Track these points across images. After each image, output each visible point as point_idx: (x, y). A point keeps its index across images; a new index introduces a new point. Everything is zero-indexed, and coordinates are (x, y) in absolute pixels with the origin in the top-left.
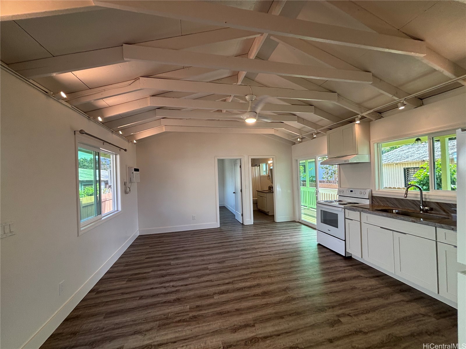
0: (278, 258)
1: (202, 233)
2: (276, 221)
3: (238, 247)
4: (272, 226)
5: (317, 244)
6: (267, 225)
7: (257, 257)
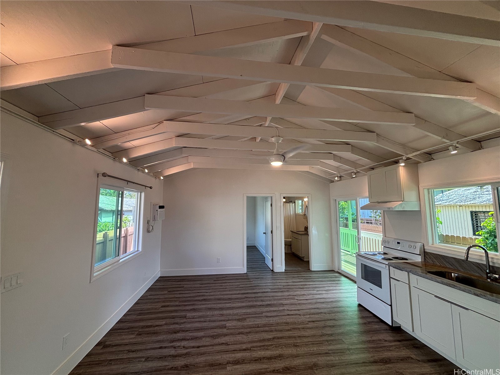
0: (308, 320)
1: (226, 278)
2: (311, 269)
3: (263, 301)
4: (306, 275)
5: (357, 304)
6: (300, 273)
7: (283, 317)
